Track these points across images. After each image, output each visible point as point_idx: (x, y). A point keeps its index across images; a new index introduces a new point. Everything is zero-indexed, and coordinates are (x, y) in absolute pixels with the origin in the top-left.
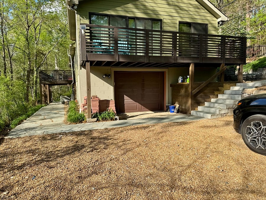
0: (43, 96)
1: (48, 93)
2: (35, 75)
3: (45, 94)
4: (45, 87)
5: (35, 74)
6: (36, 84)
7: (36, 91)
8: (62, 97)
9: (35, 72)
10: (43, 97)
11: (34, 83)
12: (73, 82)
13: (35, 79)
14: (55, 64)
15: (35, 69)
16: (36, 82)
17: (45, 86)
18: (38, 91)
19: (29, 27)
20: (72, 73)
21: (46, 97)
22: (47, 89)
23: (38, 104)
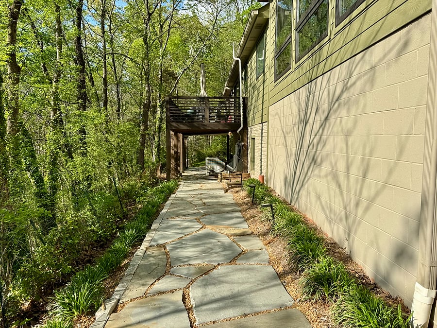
0: (173, 157)
1: (181, 151)
2: (158, 115)
3: (176, 153)
4: (177, 139)
5: (158, 112)
6: (159, 132)
7: (159, 145)
8: (209, 160)
9: (158, 109)
10: (173, 161)
11: (157, 129)
12: (242, 127)
13: (157, 122)
14: (201, 84)
15: (159, 104)
16: (160, 128)
17: (176, 135)
18: (164, 146)
19: (150, 15)
20: (241, 102)
21: (177, 159)
22: (179, 141)
23: (161, 172)
